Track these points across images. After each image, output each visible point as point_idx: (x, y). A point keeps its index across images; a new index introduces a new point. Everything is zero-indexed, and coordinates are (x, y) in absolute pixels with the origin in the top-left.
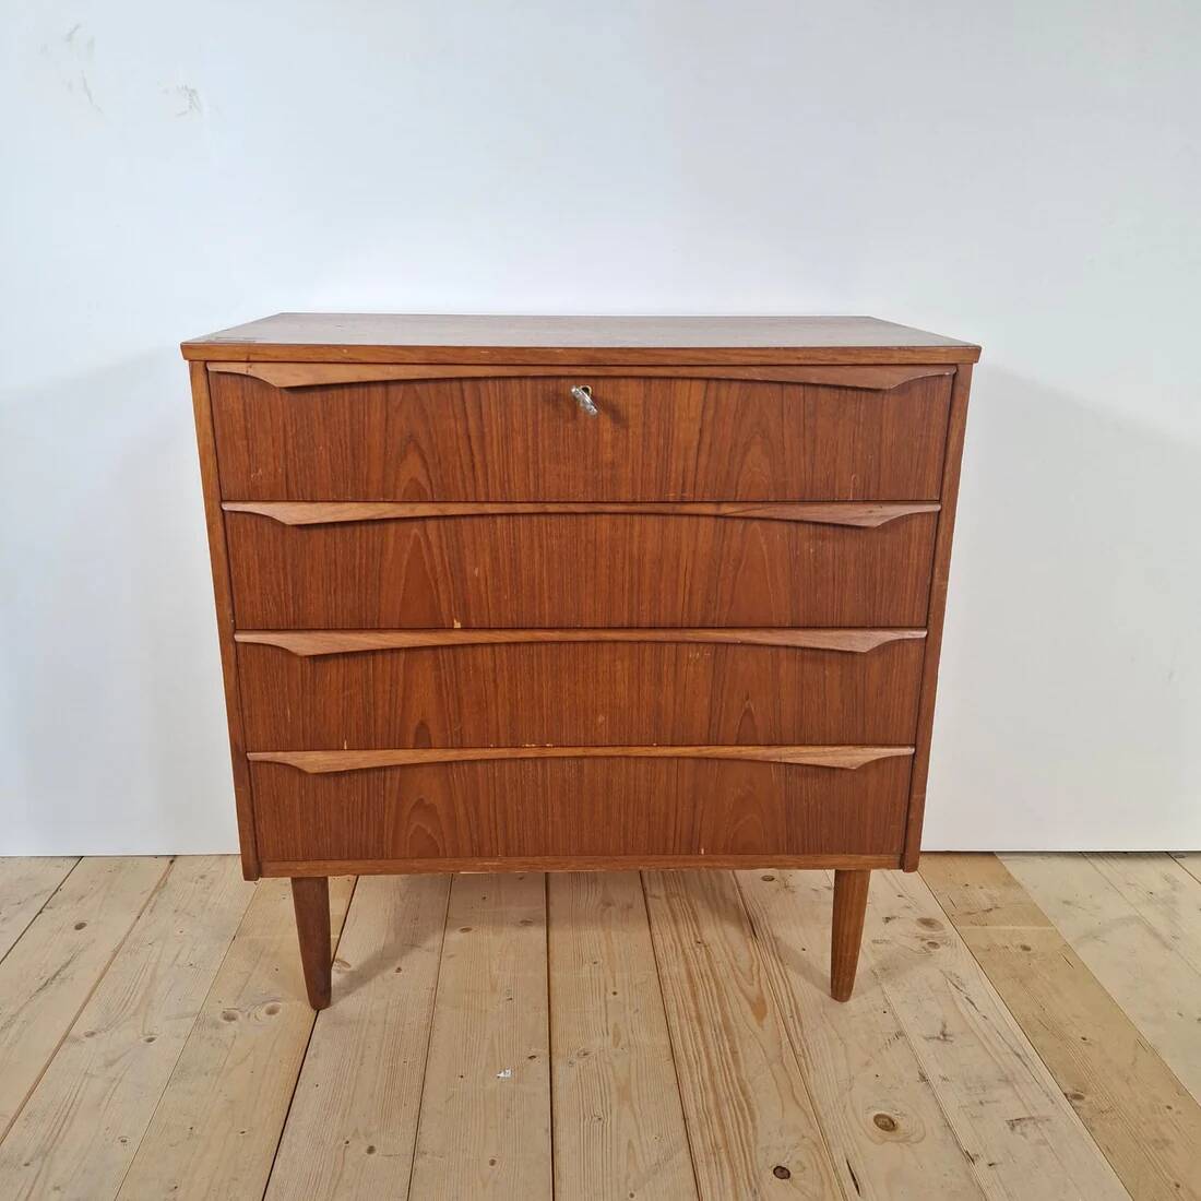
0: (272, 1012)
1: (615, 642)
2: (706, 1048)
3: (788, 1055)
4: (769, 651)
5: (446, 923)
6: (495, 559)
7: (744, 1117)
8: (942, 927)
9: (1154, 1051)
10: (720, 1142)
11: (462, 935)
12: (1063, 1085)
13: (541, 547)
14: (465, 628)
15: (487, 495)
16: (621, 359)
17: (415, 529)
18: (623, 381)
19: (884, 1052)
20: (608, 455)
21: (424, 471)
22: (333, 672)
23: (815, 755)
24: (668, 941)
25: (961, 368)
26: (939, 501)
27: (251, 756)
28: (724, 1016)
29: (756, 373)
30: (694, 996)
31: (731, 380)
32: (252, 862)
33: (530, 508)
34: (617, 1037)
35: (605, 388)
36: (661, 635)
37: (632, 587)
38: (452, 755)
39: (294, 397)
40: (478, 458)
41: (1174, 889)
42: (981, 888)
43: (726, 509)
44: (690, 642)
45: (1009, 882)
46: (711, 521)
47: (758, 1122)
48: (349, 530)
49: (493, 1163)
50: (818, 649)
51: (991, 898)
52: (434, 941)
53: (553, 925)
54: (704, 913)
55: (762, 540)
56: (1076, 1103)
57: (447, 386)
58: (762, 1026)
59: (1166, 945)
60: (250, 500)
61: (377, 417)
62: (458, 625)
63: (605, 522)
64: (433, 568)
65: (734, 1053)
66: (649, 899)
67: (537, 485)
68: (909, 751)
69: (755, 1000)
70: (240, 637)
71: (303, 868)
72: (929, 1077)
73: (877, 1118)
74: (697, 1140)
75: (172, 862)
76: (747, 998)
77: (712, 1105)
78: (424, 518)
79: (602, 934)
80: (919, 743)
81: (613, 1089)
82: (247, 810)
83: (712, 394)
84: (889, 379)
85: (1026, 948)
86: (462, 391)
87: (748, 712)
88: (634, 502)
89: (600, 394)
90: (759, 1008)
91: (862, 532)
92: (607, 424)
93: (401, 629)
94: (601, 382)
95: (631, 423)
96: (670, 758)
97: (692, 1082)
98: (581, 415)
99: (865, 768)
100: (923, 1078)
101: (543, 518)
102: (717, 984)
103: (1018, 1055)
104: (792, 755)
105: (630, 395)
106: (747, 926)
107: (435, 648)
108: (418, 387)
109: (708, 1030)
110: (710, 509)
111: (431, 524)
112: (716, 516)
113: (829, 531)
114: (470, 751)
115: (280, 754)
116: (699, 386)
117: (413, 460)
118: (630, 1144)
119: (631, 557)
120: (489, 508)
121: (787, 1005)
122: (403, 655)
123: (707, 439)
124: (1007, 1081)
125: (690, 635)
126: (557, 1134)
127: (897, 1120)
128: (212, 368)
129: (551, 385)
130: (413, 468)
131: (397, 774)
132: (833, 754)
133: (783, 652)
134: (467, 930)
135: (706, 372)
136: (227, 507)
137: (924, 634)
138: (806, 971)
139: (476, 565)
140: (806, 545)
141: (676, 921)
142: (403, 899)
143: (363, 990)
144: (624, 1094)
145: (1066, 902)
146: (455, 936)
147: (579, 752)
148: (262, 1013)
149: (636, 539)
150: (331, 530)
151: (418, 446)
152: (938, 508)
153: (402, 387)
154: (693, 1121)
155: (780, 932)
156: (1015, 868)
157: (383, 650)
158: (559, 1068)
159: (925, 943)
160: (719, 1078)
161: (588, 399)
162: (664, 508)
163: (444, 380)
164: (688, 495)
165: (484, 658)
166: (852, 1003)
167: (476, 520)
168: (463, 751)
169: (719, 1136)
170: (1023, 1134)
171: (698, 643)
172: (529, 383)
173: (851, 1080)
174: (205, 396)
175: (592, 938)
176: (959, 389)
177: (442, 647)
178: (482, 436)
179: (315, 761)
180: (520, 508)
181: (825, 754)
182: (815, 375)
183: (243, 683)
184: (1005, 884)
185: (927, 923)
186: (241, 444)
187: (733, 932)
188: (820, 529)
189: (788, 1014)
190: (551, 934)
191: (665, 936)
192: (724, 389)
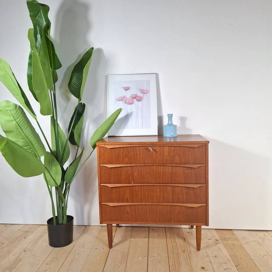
0: (103, 248)
1: (157, 186)
2: (174, 257)
3: (188, 258)
4: (181, 187)
5: (131, 237)
6: (138, 173)
7: (179, 266)
8: (219, 241)
9: (253, 260)
10: (175, 269)
11: (134, 239)
12: (235, 264)
13: (145, 171)
14: (134, 183)
15: (137, 163)
16: (156, 143)
17: (127, 168)
18: (156, 146)
19: (205, 259)
20: (154, 157)
21: (128, 160)
22: (114, 190)
23: (190, 205)
24: (169, 241)
25: (207, 144)
26: (206, 164)
27: (102, 203)
28: (178, 252)
29: (176, 145)
30: (173, 249)
31: (172, 146)
32: (101, 221)
33: (143, 165)
34: (159, 254)
35: (154, 148)
36: (164, 185)
37: (159, 177)
38: (132, 204)
39: (110, 150)
40: (136, 157)
41: (265, 236)
42: (228, 235)
43: (173, 165)
44: (168, 186)
45: (234, 234)
46: (171, 167)
47: (181, 267)
48: (117, 168)
49: (138, 270)
50: (189, 187)
51: (229, 237)
52: (129, 240)
53: (150, 238)
54: (176, 237)
55: (179, 170)
56: (237, 267)
57: (131, 148)
58: (184, 254)
59: (260, 245)
60: (104, 164)
61: (122, 152)
62: (133, 183)
63: (155, 167)
64: (129, 174)
65: (179, 257)
66: (167, 235)
67: (144, 162)
68: (205, 205)
69: (183, 250)
70: (101, 184)
71: (109, 222)
72: (212, 262)
73: (201, 267)
74: (171, 269)
75: (86, 227)
76: (182, 250)
77: (174, 264)
78: (128, 166)
79: (158, 240)
80: (207, 203)
81: (158, 261)
82: (101, 212)
83: (170, 148)
84: (196, 146)
85: (234, 244)
86: (134, 148)
87: (178, 198)
88: (159, 164)
89: (153, 148)
90: (184, 251)
91: (194, 169)
92: (154, 152)
93: (124, 183)
94: (153, 147)
95: (158, 152)
96: (166, 205)
97: (171, 261)
98: (151, 152)
99: (198, 207)
100: (211, 262)
101: (145, 166)
102: (177, 248)
103: (228, 260)
104: (186, 205)
105: (158, 149)
106: (184, 240)
107: (129, 186)
108: (127, 148)
109: (174, 254)
110: (170, 165)
111: (129, 167)
112: (171, 166)
113: (189, 168)
114: (135, 203)
115: (106, 203)
116: (168, 147)
117: (126, 158)
118: (160, 269)
119: (159, 172)
120: (137, 165)
121: (189, 251)
122: (124, 187)
123: (169, 155)
124: (225, 263)
125: (168, 185)
126: (148, 267)
127: (205, 267)
128: (100, 146)
129: (146, 147)
130: (126, 159)
131: (123, 207)
132: (193, 205)
133: (183, 187)
134: (135, 238)
135: (169, 145)
136: (100, 165)
137: (205, 185)
138: (193, 246)
139: (135, 173)
140: (185, 171)
141: (171, 238)
142: (124, 233)
143: (117, 246)
144: (160, 262)
145: (243, 238)
146: (133, 239)
147: (151, 204)
148: (102, 249)
149: (159, 170)
150: (115, 168)
151: (127, 156)
152: (205, 165)
153: (125, 148)
154: (171, 266)
155: (189, 241)
156: (235, 232)
157: (121, 187)
158: (149, 258)
159: (215, 243)
160: (175, 261)
161: (151, 149)
162: (163, 164)
163: (131, 147)
164: (167, 163)
165: (137, 188)
166: (200, 251)
167: (135, 167)
168: (134, 203)
169: (174, 268)
170: (226, 270)
171: (169, 186)
172: (143, 147)
173: (198, 262)
174: (98, 150)
175: (156, 240)
176: (207, 147)
177: (130, 186)
178: (136, 154)
179: (111, 204)
180: (142, 165)
181: (191, 205)
182: (185, 146)
183: (101, 191)
184: (232, 235)
185: (217, 240)
186: (103, 156)
187: (181, 240)
188: (188, 168)
189: (189, 252)
190: (149, 239)
191: (169, 240)
192: (171, 148)
